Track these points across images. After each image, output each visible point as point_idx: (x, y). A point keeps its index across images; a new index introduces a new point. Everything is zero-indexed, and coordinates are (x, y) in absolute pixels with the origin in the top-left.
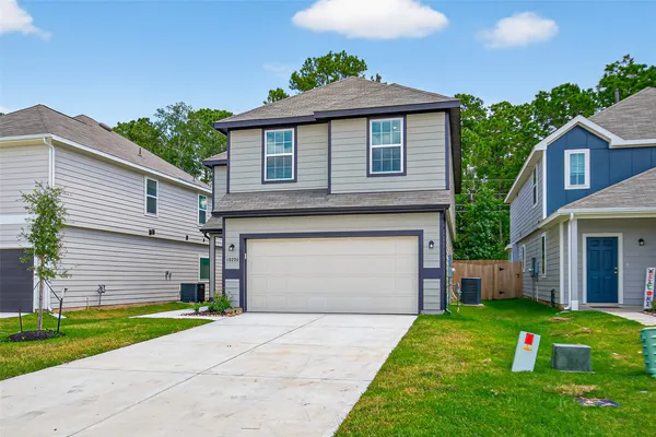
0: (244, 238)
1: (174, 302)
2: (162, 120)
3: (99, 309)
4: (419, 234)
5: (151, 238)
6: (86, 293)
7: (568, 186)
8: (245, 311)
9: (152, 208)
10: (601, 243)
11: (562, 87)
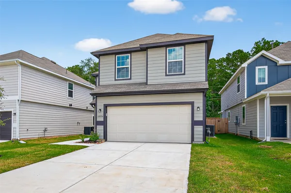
0: (106, 106)
1: (81, 135)
2: (83, 64)
3: (44, 138)
4: (192, 104)
5: (70, 107)
6: (38, 131)
7: (257, 83)
8: (106, 140)
9: (71, 94)
10: (278, 109)
11: (237, 51)
